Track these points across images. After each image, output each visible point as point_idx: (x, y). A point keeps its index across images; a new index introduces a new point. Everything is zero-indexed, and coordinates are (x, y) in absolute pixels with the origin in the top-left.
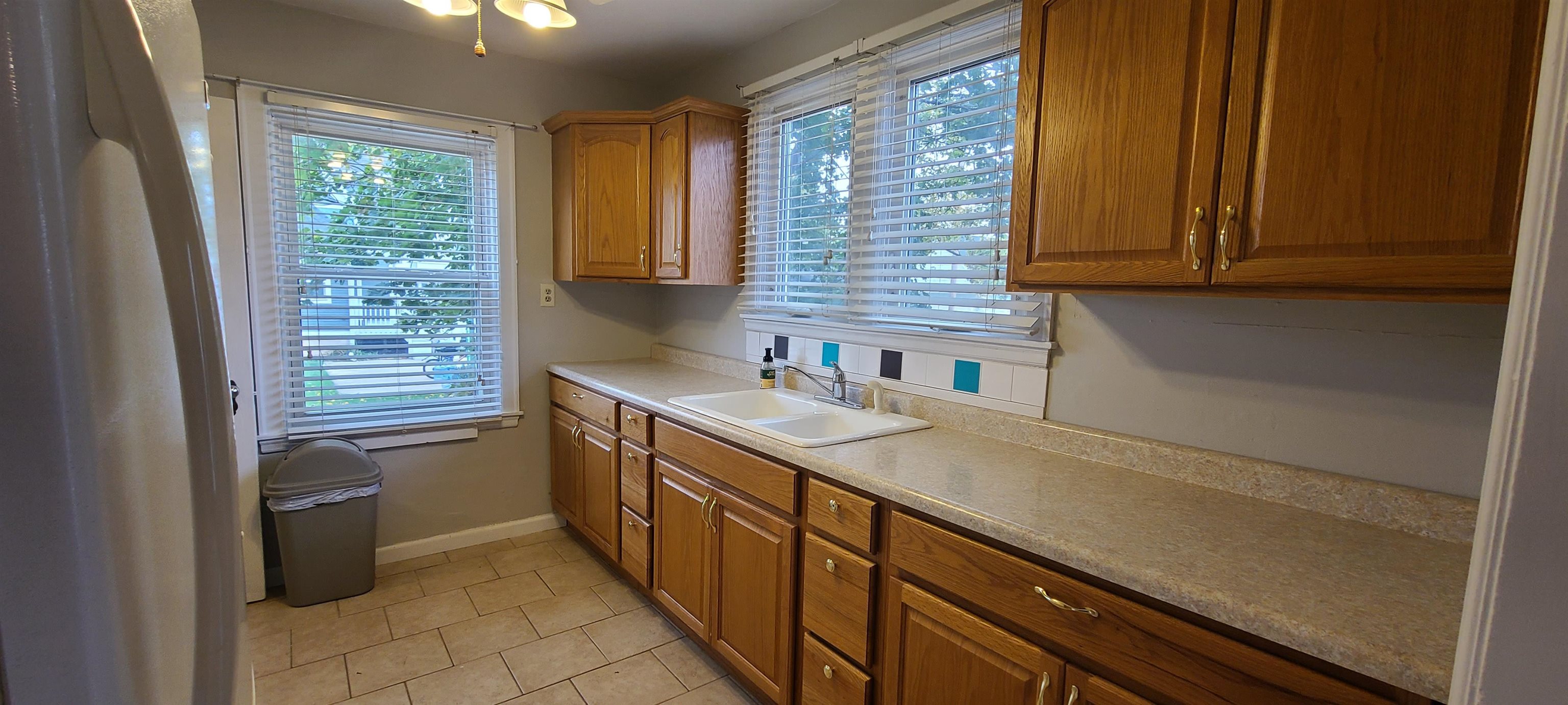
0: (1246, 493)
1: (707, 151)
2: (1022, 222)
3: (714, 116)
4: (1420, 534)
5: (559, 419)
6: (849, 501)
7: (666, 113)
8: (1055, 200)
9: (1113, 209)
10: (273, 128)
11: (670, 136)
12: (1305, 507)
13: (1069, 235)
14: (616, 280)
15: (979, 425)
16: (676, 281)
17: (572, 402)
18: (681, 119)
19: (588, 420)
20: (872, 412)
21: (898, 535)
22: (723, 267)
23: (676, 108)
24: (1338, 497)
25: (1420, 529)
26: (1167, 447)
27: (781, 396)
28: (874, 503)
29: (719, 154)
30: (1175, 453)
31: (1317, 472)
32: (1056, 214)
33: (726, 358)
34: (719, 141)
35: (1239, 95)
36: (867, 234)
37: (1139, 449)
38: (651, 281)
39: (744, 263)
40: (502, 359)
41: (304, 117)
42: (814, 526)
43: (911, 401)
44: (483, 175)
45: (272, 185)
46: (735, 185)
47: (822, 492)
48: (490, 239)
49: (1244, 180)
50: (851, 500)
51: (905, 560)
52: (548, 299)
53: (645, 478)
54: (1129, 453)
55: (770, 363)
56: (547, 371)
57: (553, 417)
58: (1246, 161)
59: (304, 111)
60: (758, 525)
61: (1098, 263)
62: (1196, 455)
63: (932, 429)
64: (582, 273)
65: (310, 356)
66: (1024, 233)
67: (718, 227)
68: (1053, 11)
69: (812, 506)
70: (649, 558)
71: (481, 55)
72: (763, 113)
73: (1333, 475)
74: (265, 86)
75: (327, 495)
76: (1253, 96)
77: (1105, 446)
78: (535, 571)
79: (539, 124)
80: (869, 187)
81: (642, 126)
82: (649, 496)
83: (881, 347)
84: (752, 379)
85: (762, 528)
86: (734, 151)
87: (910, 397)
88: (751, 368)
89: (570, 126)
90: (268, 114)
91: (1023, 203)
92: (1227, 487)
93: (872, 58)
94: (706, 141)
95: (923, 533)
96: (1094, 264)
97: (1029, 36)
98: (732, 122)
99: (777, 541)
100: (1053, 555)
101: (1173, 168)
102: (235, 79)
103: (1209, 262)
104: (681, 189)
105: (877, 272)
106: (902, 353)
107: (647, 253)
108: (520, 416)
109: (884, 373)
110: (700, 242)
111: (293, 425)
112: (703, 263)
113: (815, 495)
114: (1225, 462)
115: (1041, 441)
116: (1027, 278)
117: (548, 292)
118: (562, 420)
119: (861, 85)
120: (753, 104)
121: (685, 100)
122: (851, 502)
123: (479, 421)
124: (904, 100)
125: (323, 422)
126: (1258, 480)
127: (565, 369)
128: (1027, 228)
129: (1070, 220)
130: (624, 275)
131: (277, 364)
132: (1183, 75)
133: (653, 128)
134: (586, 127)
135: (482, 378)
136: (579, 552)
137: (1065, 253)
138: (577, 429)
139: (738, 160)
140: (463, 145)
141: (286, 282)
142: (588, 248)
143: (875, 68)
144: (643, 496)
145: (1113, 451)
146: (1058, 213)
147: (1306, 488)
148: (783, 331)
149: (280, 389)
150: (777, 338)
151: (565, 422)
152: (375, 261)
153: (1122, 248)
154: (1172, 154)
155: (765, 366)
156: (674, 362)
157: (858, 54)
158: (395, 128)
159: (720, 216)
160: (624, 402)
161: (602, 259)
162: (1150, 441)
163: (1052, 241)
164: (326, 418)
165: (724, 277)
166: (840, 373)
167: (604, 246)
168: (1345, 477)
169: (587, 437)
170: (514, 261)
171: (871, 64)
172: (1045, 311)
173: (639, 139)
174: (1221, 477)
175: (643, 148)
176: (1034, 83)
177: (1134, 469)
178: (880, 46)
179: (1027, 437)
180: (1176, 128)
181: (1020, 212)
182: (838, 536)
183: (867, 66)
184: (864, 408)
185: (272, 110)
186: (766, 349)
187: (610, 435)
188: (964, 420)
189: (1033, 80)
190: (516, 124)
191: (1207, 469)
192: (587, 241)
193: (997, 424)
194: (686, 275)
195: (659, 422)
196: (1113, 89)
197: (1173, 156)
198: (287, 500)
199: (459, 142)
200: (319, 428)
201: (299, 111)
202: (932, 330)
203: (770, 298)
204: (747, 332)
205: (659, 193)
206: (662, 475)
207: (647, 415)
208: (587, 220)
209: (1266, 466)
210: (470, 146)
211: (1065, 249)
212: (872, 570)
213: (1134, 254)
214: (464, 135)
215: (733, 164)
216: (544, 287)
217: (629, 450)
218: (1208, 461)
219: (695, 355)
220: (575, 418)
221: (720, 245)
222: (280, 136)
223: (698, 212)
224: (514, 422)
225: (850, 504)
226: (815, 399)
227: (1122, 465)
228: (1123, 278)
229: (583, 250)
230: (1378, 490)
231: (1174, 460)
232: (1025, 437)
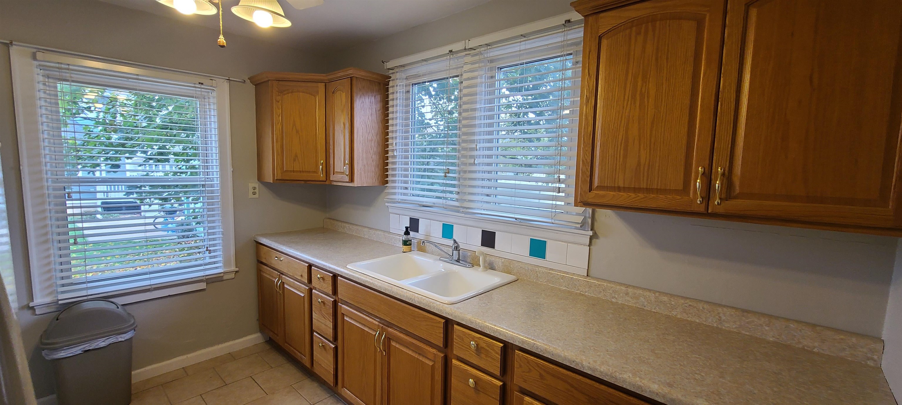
0: (713, 324)
1: (364, 102)
2: (586, 166)
3: (368, 80)
4: (814, 350)
5: (264, 272)
6: (484, 342)
7: (336, 76)
8: (608, 155)
9: (645, 163)
10: (41, 78)
11: (339, 92)
12: (748, 334)
13: (617, 176)
14: (303, 182)
15: (547, 279)
16: (345, 183)
17: (274, 261)
18: (347, 82)
19: (287, 275)
20: (479, 270)
21: (521, 366)
22: (375, 174)
23: (344, 74)
24: (767, 328)
25: (815, 347)
26: (664, 296)
27: (416, 257)
28: (502, 345)
29: (371, 104)
30: (670, 300)
31: (754, 313)
32: (608, 163)
33: (377, 230)
34: (372, 96)
35: (726, 102)
36: (473, 160)
37: (647, 296)
38: (327, 183)
39: (388, 172)
40: (223, 234)
41: (67, 71)
42: (457, 356)
43: (503, 262)
44: (207, 112)
45: (42, 128)
46: (381, 123)
47: (464, 335)
48: (213, 155)
49: (729, 153)
50: (486, 342)
51: (526, 382)
52: (254, 193)
53: (331, 315)
54: (642, 299)
55: (408, 236)
56: (255, 240)
57: (259, 272)
58: (730, 141)
59: (67, 67)
60: (416, 352)
61: (636, 195)
62: (683, 301)
63: (518, 281)
64: (279, 178)
65: (76, 243)
66: (587, 173)
67: (371, 149)
68: (605, 40)
69: (457, 343)
70: (334, 367)
71: (223, 46)
72: (400, 79)
73: (763, 315)
74: (35, 48)
75: (92, 344)
76: (734, 103)
77: (627, 294)
78: (251, 377)
79: (246, 78)
80: (474, 131)
81: (319, 84)
82: (334, 328)
83: (481, 228)
84: (395, 244)
85: (419, 354)
86: (381, 102)
87: (501, 260)
88: (394, 237)
89: (270, 81)
90: (37, 68)
91: (586, 154)
92: (701, 320)
93: (473, 52)
94: (363, 94)
95: (538, 366)
96: (633, 195)
97: (589, 54)
98: (379, 83)
99: (431, 363)
100: (633, 388)
101: (684, 142)
102: (8, 42)
103: (707, 199)
104: (348, 125)
105: (480, 183)
106: (495, 232)
107: (324, 165)
108: (236, 271)
109: (483, 244)
110: (361, 159)
111: (63, 292)
112: (363, 173)
113: (458, 336)
114: (700, 306)
115: (587, 290)
116: (590, 200)
117: (254, 188)
118: (268, 274)
119: (466, 68)
120: (392, 73)
121: (350, 70)
122: (485, 343)
123: (207, 277)
124: (493, 80)
125: (87, 289)
126: (720, 317)
127: (268, 240)
128: (589, 170)
129: (618, 167)
130: (309, 179)
131: (48, 249)
132: (690, 86)
133: (327, 86)
134: (281, 83)
135: (209, 249)
136: (280, 359)
137: (615, 187)
138: (278, 280)
139: (383, 107)
140: (192, 92)
141: (54, 189)
142: (283, 161)
143: (477, 58)
144: (330, 328)
145: (632, 297)
146: (610, 163)
147: (748, 323)
148: (415, 215)
149: (51, 267)
150: (411, 220)
151: (269, 275)
152: (118, 158)
153: (652, 186)
154: (683, 133)
155: (405, 237)
156: (340, 230)
157: (465, 49)
158: (140, 80)
159: (373, 142)
160: (314, 265)
161: (293, 169)
162: (655, 292)
163: (606, 179)
164: (90, 285)
165: (376, 180)
166: (457, 245)
167: (294, 160)
168: (770, 316)
169: (286, 286)
170: (230, 169)
171: (473, 56)
172: (587, 212)
173: (317, 92)
174: (698, 314)
175: (320, 98)
176: (593, 82)
177: (644, 308)
178: (480, 46)
179: (578, 287)
180: (686, 119)
181: (585, 161)
182: (476, 364)
183: (470, 57)
184: (473, 266)
185: (40, 65)
186: (406, 227)
187: (303, 286)
188: (537, 275)
189: (592, 80)
190: (230, 79)
191: (689, 310)
192: (283, 156)
193: (558, 278)
194: (352, 180)
195: (341, 280)
196: (645, 91)
197: (684, 134)
198: (59, 351)
199: (190, 91)
200: (84, 293)
201: (63, 66)
202: (516, 221)
203: (405, 194)
204: (391, 214)
205: (332, 126)
206: (344, 314)
207: (332, 275)
208: (282, 142)
209: (725, 309)
210: (197, 93)
211: (615, 184)
212: (501, 387)
213: (658, 191)
214: (193, 85)
215: (380, 110)
216: (251, 185)
217: (318, 297)
218: (690, 305)
219: (355, 227)
220: (277, 272)
221: (373, 161)
222: (47, 83)
223: (359, 140)
224: (232, 276)
225: (485, 344)
226: (440, 260)
227: (637, 305)
228: (653, 205)
229: (280, 163)
230: (790, 325)
231: (669, 304)
232: (576, 287)
